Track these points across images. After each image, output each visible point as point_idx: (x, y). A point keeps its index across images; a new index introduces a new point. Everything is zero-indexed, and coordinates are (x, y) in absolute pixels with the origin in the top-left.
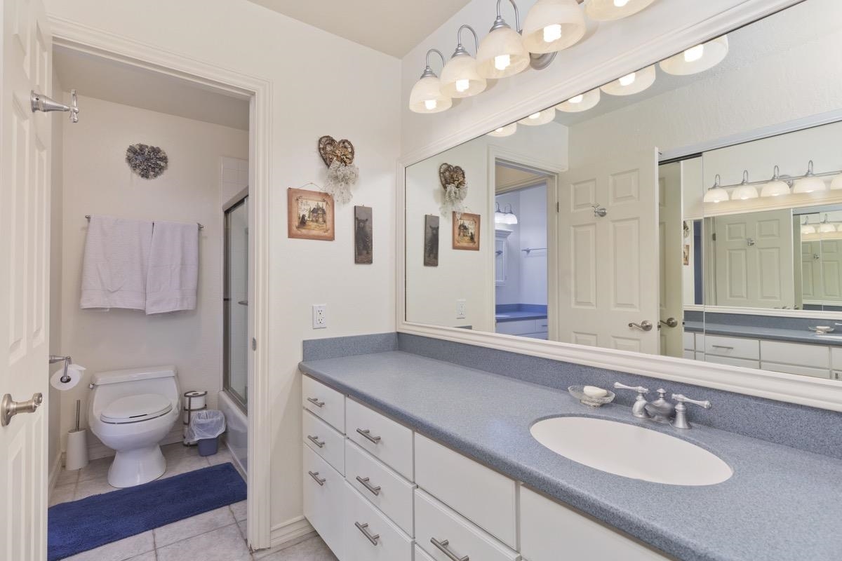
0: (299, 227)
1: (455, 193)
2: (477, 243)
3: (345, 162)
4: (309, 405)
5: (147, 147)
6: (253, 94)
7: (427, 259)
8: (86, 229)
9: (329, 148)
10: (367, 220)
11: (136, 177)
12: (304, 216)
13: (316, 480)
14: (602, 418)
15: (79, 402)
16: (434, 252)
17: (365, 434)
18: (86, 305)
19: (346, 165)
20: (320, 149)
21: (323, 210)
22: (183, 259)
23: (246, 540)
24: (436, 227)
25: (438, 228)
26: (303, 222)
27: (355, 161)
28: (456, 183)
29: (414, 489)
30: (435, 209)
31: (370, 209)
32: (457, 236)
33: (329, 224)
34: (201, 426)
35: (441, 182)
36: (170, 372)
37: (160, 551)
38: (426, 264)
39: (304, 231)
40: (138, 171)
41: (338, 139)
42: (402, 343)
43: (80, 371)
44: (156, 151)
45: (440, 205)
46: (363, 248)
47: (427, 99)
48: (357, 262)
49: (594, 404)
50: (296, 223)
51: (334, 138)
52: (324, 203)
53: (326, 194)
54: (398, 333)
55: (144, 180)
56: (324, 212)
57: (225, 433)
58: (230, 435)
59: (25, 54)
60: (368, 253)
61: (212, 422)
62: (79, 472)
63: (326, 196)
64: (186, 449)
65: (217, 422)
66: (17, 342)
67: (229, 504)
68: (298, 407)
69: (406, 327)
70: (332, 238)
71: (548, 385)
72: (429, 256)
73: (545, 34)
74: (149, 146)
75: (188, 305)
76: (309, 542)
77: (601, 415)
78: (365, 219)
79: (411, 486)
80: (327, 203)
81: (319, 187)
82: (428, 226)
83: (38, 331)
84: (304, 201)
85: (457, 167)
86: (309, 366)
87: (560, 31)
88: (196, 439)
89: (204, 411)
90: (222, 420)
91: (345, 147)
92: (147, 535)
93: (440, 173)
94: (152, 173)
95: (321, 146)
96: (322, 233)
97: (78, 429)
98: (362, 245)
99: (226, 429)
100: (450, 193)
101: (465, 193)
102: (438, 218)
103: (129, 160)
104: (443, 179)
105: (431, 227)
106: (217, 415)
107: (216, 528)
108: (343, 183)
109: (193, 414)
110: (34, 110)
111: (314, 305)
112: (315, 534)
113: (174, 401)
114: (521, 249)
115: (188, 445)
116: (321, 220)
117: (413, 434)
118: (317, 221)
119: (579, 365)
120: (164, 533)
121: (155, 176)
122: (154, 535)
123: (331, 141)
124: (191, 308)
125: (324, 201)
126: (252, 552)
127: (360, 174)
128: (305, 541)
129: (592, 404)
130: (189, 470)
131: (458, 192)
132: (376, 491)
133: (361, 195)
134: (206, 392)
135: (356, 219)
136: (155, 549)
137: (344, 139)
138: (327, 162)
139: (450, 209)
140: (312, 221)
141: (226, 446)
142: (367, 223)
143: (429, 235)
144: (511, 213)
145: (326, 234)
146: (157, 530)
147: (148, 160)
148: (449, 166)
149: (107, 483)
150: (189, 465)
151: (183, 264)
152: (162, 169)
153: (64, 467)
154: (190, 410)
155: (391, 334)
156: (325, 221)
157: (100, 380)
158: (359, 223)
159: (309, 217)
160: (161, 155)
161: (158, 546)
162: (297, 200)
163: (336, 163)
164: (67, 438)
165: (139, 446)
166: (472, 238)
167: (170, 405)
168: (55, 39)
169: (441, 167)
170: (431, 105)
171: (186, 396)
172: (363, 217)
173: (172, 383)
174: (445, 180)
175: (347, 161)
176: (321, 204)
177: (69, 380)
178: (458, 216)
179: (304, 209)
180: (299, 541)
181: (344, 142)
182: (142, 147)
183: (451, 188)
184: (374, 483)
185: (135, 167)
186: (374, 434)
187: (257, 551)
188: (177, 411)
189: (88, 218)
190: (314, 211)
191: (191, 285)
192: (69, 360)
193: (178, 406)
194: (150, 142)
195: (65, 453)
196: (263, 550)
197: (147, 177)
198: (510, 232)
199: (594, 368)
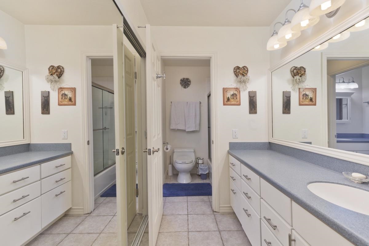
0: (227, 101)
1: (299, 79)
2: (314, 102)
3: (244, 75)
4: (231, 165)
5: (185, 78)
6: (211, 57)
7: (284, 111)
8: (171, 106)
9: (238, 71)
10: (254, 96)
11: (183, 88)
12: (229, 97)
13: (233, 192)
14: (358, 188)
15: (170, 156)
16: (288, 107)
17: (246, 177)
18: (172, 128)
19: (244, 76)
20: (234, 72)
21: (236, 94)
22: (195, 114)
23: (212, 207)
24: (289, 96)
25: (290, 96)
26: (228, 99)
27: (249, 74)
28: (300, 75)
29: (260, 198)
30: (288, 88)
31: (256, 92)
32: (301, 99)
33: (238, 99)
34: (201, 169)
35: (292, 75)
36: (193, 151)
37: (189, 202)
38: (284, 113)
39: (229, 103)
40: (183, 86)
41: (241, 67)
42: (271, 147)
43: (170, 147)
44: (187, 79)
45: (291, 86)
46: (253, 107)
47: (275, 44)
48: (250, 113)
49: (358, 182)
50: (226, 100)
51: (240, 67)
52: (236, 92)
53: (237, 88)
54: (269, 142)
55: (185, 89)
56: (236, 95)
59: (155, 65)
60: (255, 109)
61: (204, 168)
62: (171, 176)
63: (237, 89)
64: (197, 176)
65: (206, 168)
66: (155, 136)
67: (208, 196)
68: (228, 166)
69: (272, 140)
70: (239, 105)
71: (337, 171)
72: (285, 109)
73: (322, 7)
74: (186, 78)
75: (197, 129)
76: (232, 215)
77: (357, 186)
78: (253, 96)
79: (259, 197)
80: (237, 92)
81: (234, 85)
82: (284, 96)
83: (159, 133)
84: (229, 92)
85: (300, 67)
86: (231, 152)
87: (331, 3)
88: (200, 173)
89: (202, 165)
90: (207, 168)
91: (244, 69)
92: (185, 197)
93: (291, 71)
94: (187, 87)
95: (235, 70)
96: (235, 103)
97: (170, 164)
98: (252, 106)
99: (209, 172)
100: (296, 80)
101: (306, 79)
102: (290, 92)
103: (181, 83)
104: (293, 74)
105: (286, 96)
106: (206, 166)
107: (203, 201)
108: (243, 83)
109: (199, 165)
110: (157, 78)
111: (233, 130)
112: (234, 213)
113: (194, 160)
114: (363, 102)
115: (198, 175)
116: (235, 98)
117: (260, 178)
118: (233, 99)
119: (353, 163)
120: (190, 198)
121: (188, 87)
122: (187, 198)
123: (238, 68)
124: (198, 130)
125: (236, 91)
126: (213, 211)
127: (251, 78)
128: (231, 214)
129: (356, 182)
130: (198, 182)
131: (301, 79)
132: (249, 198)
133: (251, 87)
134: (203, 159)
135: (249, 96)
136: (187, 202)
137: (243, 66)
138: (237, 76)
139: (297, 87)
140: (232, 99)
141: (209, 177)
142: (254, 97)
143: (285, 100)
144: (353, 82)
145: (237, 103)
146: (188, 197)
147: (185, 82)
148: (296, 67)
149: (177, 181)
150: (198, 181)
151: (196, 115)
152: (189, 85)
153: (168, 174)
154: (198, 164)
155: (266, 142)
156: (237, 98)
157: (175, 151)
158: (251, 98)
159: (231, 97)
160: (189, 80)
161: (188, 201)
162: (226, 92)
163: (240, 76)
164: (168, 166)
165: (185, 171)
166: (311, 100)
167: (192, 161)
168: (161, 57)
169: (291, 69)
170: (277, 47)
171: (197, 159)
172: (252, 95)
173: (193, 154)
174: (294, 74)
175: (245, 74)
176: (235, 92)
177: (168, 149)
178: (301, 90)
179: (229, 95)
180: (229, 214)
181: (244, 67)
182: (184, 79)
183: (297, 77)
184: (249, 195)
185: (182, 85)
186: (249, 177)
187: (215, 212)
188: (195, 163)
189: (171, 102)
190: (233, 95)
191: (198, 122)
192: (168, 143)
193: (195, 161)
194: (186, 77)
195: (168, 170)
196: (217, 212)
197: (185, 88)
198: (353, 93)
199: (361, 165)
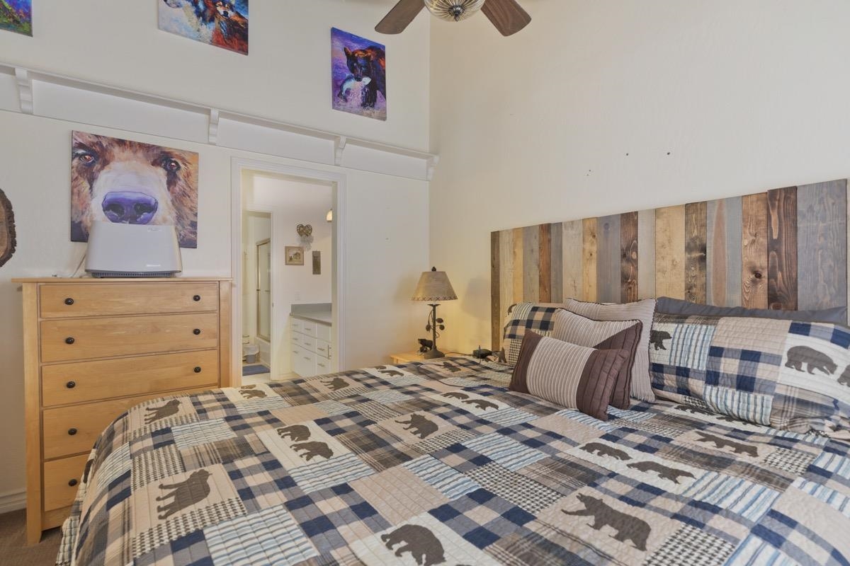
0: (289, 261)
9: (301, 229)
10: (318, 257)
12: (291, 257)
19: (308, 236)
20: (298, 230)
26: (291, 259)
27: (312, 234)
31: (320, 252)
33: (302, 259)
34: (248, 349)
39: (291, 262)
41: (305, 225)
46: (317, 268)
48: (314, 273)
50: (288, 259)
56: (299, 254)
57: (258, 353)
58: (261, 355)
60: (318, 270)
61: (253, 347)
63: (299, 248)
70: (303, 264)
80: (301, 251)
81: (297, 244)
84: (291, 251)
89: (248, 344)
91: (308, 228)
96: (299, 263)
108: (307, 243)
116: (298, 257)
118: (296, 258)
123: (302, 226)
125: (299, 250)
127: (315, 238)
133: (315, 246)
134: (248, 336)
135: (313, 256)
137: (307, 225)
138: (300, 235)
145: (301, 263)
156: (300, 258)
158: (314, 258)
159: (294, 257)
162: (289, 250)
163: (304, 235)
172: (316, 255)
175: (309, 234)
176: (298, 252)
179: (291, 254)
190: (296, 254)
